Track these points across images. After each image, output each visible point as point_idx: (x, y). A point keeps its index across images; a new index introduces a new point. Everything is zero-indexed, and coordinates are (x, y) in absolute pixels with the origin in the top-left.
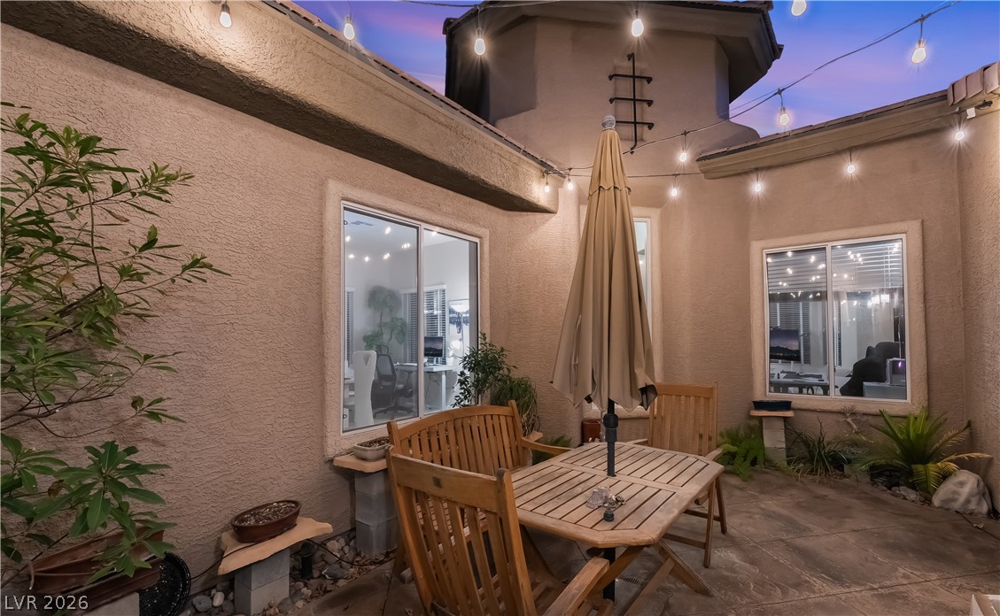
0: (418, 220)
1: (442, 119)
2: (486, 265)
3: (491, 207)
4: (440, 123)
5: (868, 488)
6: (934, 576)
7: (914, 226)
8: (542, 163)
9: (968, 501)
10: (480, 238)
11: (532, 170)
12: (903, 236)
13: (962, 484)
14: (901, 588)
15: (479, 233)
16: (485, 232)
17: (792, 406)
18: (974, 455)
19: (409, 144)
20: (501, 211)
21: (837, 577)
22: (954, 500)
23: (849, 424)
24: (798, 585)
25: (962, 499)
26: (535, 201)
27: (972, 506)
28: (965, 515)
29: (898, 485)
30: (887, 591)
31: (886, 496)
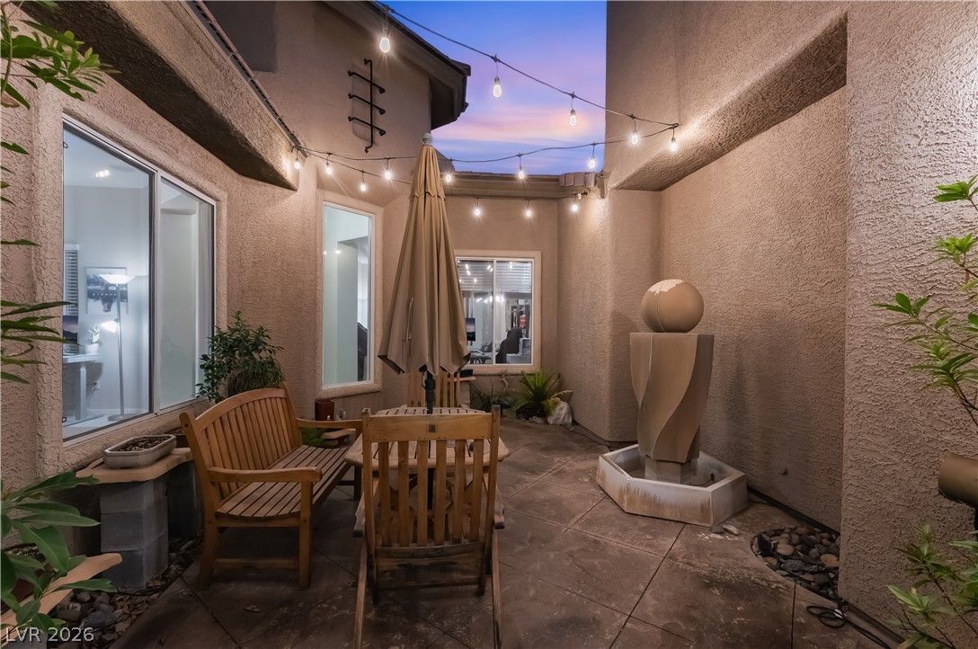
0: (156, 164)
1: (216, 57)
2: (224, 233)
3: (227, 167)
4: (212, 60)
5: (518, 421)
6: (569, 458)
7: (538, 254)
8: (293, 137)
9: (564, 418)
10: (217, 200)
11: (282, 142)
12: (532, 260)
13: (562, 409)
14: (561, 468)
15: (218, 195)
16: (223, 195)
17: (474, 373)
18: (565, 392)
19: (184, 74)
20: (236, 174)
21: (533, 471)
22: (558, 419)
23: (503, 382)
24: (518, 481)
25: (562, 418)
26: (284, 174)
27: (566, 420)
28: (563, 425)
29: (531, 416)
30: (556, 471)
31: (527, 423)
